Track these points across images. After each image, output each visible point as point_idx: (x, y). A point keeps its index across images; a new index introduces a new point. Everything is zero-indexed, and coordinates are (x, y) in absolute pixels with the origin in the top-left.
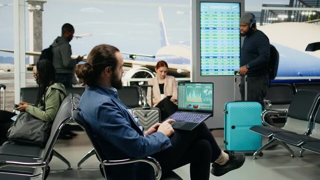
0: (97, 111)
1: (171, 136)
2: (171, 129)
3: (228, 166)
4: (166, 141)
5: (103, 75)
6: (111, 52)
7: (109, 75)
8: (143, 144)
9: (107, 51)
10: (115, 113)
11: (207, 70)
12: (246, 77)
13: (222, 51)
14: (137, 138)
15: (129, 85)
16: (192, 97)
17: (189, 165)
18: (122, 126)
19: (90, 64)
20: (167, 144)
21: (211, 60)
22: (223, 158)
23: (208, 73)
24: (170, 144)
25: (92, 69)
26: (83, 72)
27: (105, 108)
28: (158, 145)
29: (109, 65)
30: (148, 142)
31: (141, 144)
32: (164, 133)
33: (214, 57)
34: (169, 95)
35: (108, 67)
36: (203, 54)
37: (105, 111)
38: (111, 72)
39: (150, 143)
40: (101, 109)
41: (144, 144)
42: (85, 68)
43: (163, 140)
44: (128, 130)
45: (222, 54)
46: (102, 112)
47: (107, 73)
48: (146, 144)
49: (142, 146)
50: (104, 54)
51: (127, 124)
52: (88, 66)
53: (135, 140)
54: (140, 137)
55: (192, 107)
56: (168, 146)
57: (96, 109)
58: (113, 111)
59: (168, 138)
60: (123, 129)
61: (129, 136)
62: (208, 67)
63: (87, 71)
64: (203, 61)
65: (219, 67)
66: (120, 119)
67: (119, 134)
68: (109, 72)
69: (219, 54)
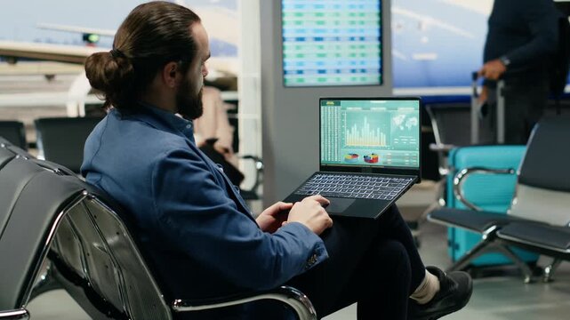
0: (154, 174)
1: (325, 233)
2: (325, 216)
3: (438, 306)
4: (316, 245)
5: (157, 82)
6: (178, 24)
7: (172, 83)
8: (274, 254)
9: (171, 22)
10: (201, 176)
11: (300, 72)
12: (501, 85)
13: (337, 23)
14: (258, 238)
15: (83, 114)
16: (360, 135)
17: (354, 306)
18: (224, 211)
19: (127, 54)
20: (319, 254)
21: (310, 48)
22: (427, 286)
23: (301, 80)
24: (325, 254)
25: (131, 67)
26: (108, 74)
27: (177, 165)
28: (303, 256)
29: (175, 59)
30: (284, 249)
31: (270, 254)
32: (308, 226)
33: (317, 39)
34: (208, 136)
35: (171, 64)
36: (290, 30)
37: (177, 171)
38: (178, 75)
39: (289, 251)
40: (165, 166)
41: (278, 254)
42: (113, 65)
43: (310, 244)
44: (236, 220)
45: (336, 31)
46: (168, 176)
47: (169, 78)
48: (282, 254)
49: (272, 258)
50: (162, 29)
51: (231, 205)
52: (120, 60)
53: (256, 244)
54: (266, 237)
55: (360, 161)
56: (322, 257)
57: (151, 167)
58: (196, 171)
59: (319, 239)
60: (224, 217)
61: (240, 235)
62: (301, 64)
63: (117, 72)
64: (290, 49)
65: (330, 64)
66: (214, 192)
67: (215, 230)
68: (173, 75)
69: (329, 30)
